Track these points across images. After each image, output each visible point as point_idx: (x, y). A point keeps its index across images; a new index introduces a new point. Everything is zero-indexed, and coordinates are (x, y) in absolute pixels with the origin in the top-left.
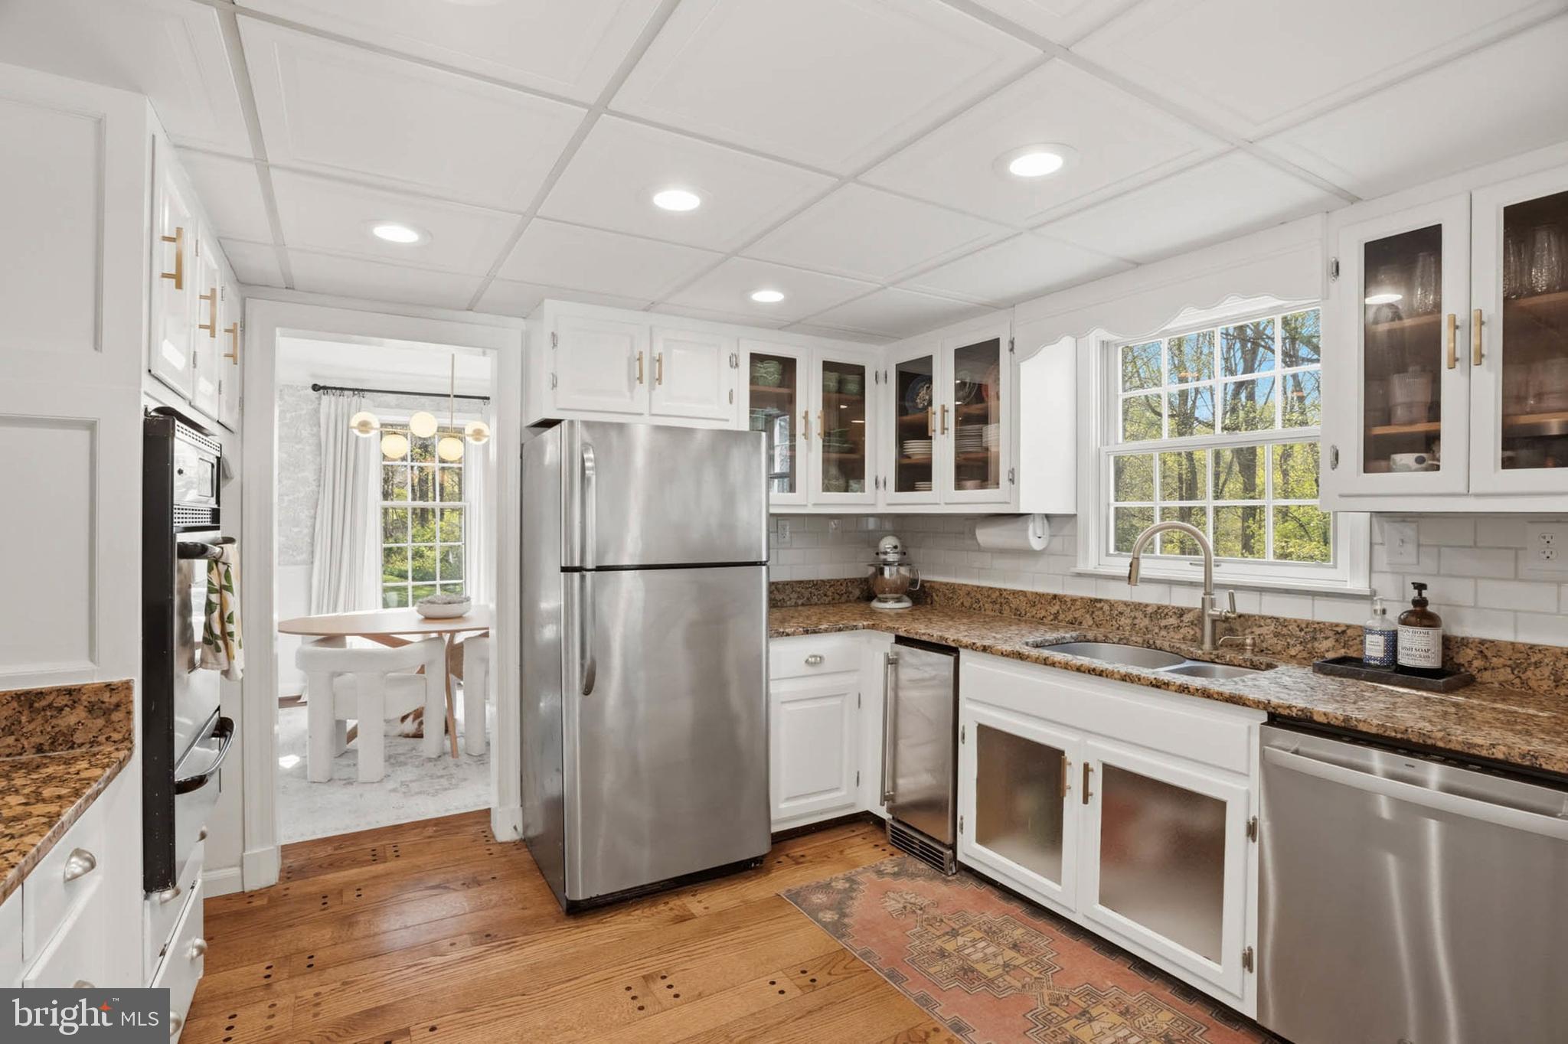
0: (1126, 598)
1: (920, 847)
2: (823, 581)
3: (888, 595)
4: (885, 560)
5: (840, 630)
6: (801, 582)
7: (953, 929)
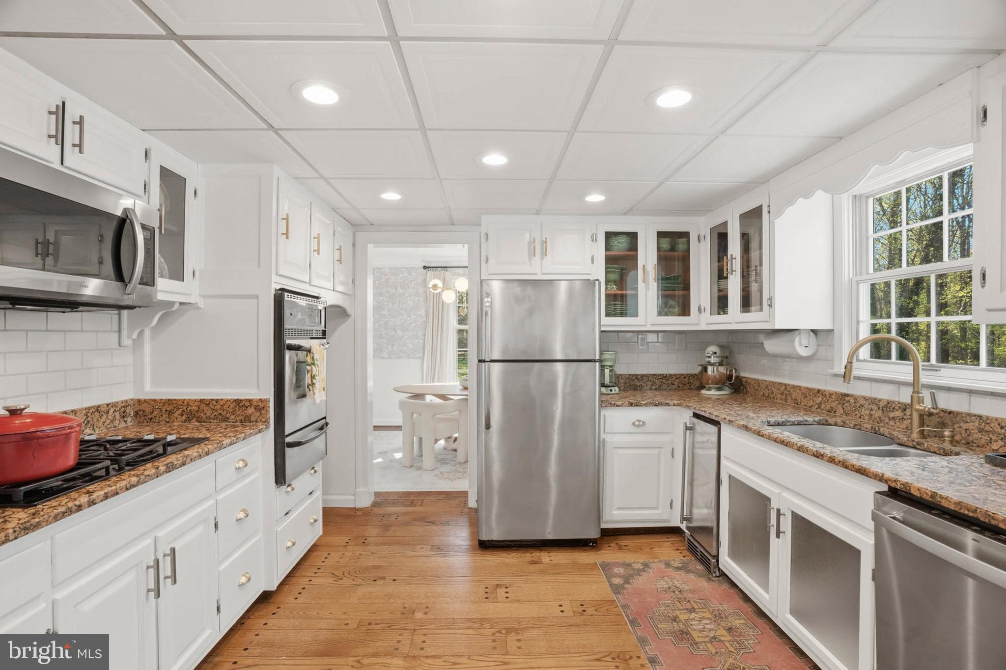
0: (868, 394)
1: (701, 555)
2: (670, 375)
3: (711, 386)
4: (709, 362)
5: (656, 405)
6: (654, 375)
7: (693, 608)
